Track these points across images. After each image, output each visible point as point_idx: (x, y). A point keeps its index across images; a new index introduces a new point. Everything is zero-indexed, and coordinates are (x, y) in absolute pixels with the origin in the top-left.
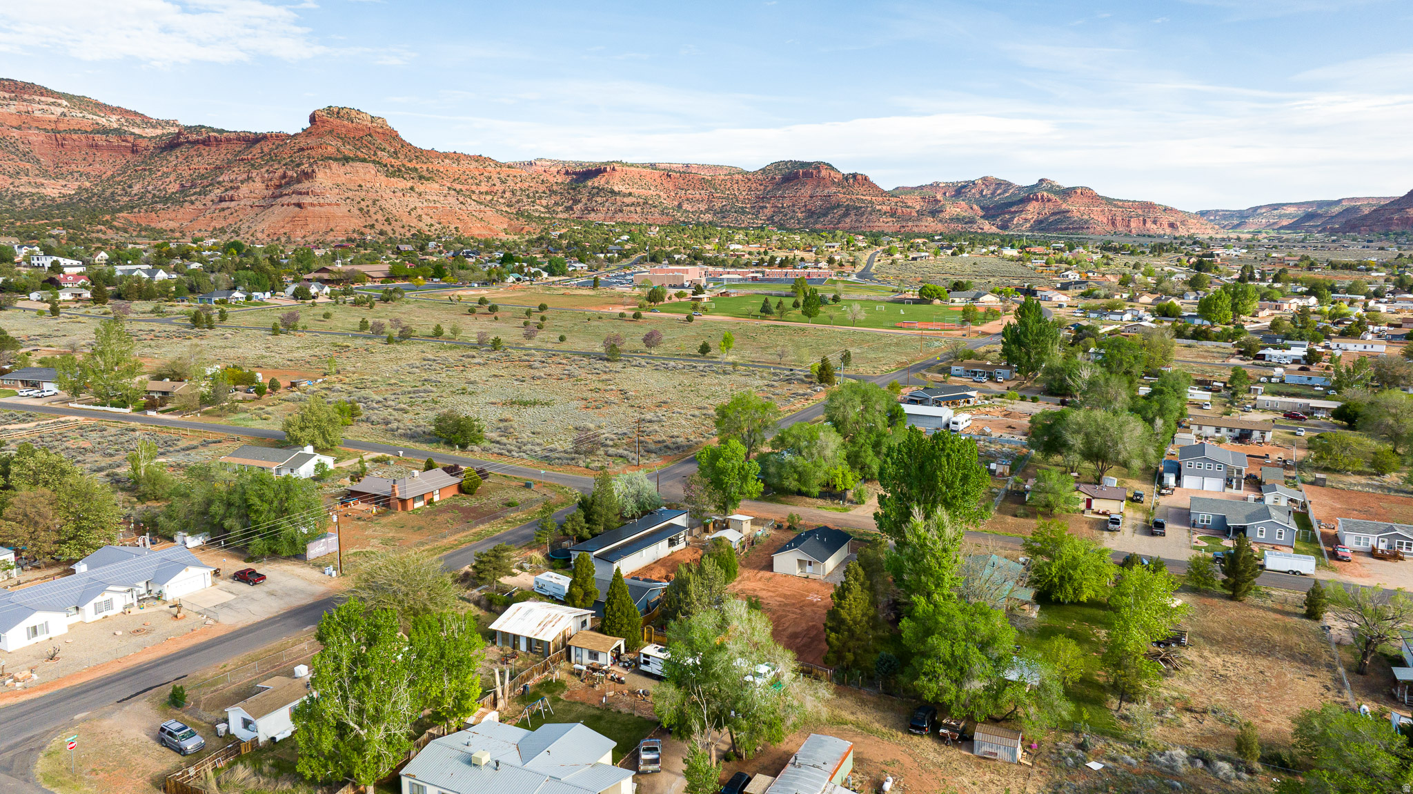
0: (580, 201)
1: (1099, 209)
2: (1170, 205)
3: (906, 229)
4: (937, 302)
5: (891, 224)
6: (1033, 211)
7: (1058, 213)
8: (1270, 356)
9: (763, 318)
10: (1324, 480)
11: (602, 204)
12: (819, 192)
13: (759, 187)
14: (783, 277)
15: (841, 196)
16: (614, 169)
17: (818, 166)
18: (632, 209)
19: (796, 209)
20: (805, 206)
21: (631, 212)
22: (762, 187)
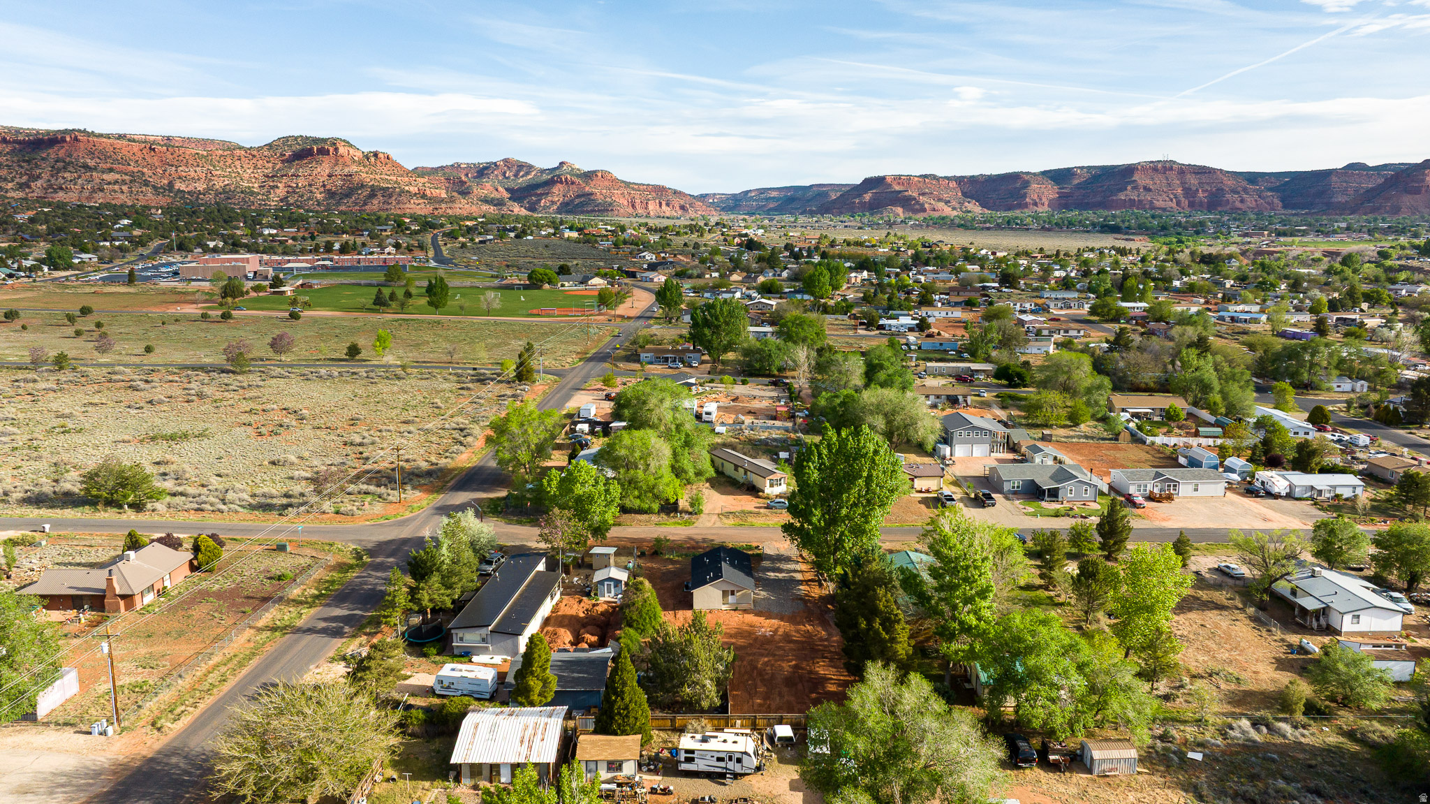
0: (39, 177)
1: (619, 192)
2: (679, 189)
3: (440, 211)
4: (547, 286)
5: (423, 206)
6: (558, 194)
7: (583, 195)
8: (890, 325)
9: (377, 311)
10: (1051, 435)
11: (74, 181)
12: (338, 170)
13: (267, 165)
14: (355, 264)
15: (364, 175)
16: (76, 139)
17: (334, 142)
18: (116, 187)
19: (313, 188)
20: (324, 186)
21: (115, 192)
22: (270, 165)
